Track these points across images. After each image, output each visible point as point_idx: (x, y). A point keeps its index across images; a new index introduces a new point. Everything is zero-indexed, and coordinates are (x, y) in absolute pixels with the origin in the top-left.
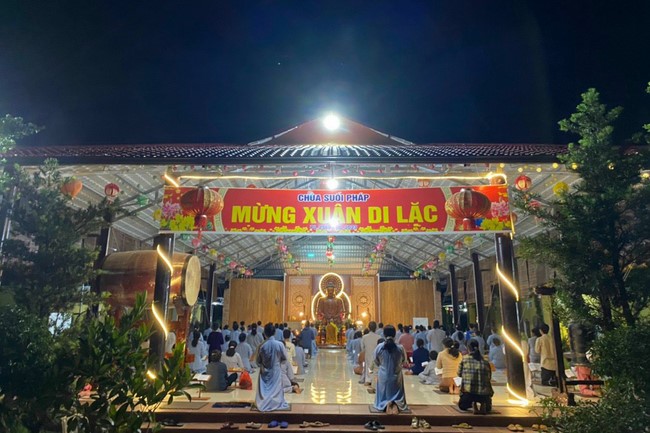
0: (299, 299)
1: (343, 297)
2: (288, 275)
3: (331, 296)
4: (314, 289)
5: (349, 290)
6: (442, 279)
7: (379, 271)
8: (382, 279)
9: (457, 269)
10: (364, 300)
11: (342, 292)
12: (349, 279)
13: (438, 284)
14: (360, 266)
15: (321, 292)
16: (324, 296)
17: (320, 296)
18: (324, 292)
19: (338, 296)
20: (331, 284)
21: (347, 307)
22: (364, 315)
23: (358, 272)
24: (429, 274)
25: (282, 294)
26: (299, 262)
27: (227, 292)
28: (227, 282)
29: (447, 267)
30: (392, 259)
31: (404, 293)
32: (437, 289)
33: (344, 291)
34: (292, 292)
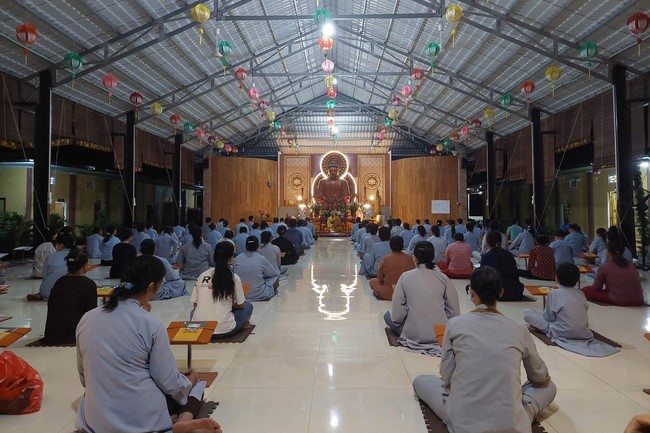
0: (297, 182)
1: (347, 178)
2: (283, 155)
3: (334, 177)
4: (313, 170)
5: (355, 170)
6: (469, 155)
7: (391, 148)
8: (393, 158)
9: (496, 138)
10: (372, 182)
11: (346, 173)
12: (355, 158)
13: (464, 161)
14: (368, 143)
15: (322, 173)
16: (326, 177)
17: (321, 177)
18: (326, 173)
19: (342, 178)
20: (334, 164)
21: (352, 190)
22: (372, 198)
23: (366, 150)
24: (453, 149)
25: (276, 175)
26: (296, 139)
27: (207, 174)
28: (206, 161)
29: (483, 135)
30: (409, 132)
31: (422, 172)
32: (463, 167)
33: (350, 171)
34: (288, 174)
